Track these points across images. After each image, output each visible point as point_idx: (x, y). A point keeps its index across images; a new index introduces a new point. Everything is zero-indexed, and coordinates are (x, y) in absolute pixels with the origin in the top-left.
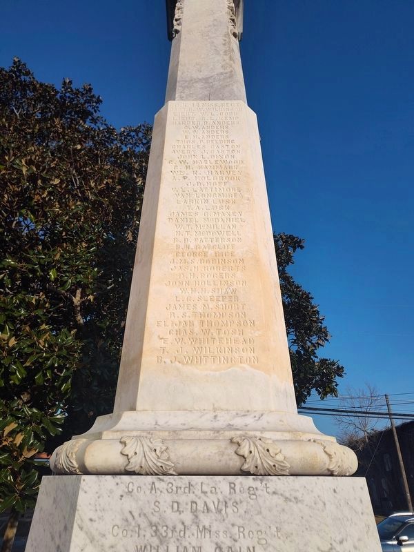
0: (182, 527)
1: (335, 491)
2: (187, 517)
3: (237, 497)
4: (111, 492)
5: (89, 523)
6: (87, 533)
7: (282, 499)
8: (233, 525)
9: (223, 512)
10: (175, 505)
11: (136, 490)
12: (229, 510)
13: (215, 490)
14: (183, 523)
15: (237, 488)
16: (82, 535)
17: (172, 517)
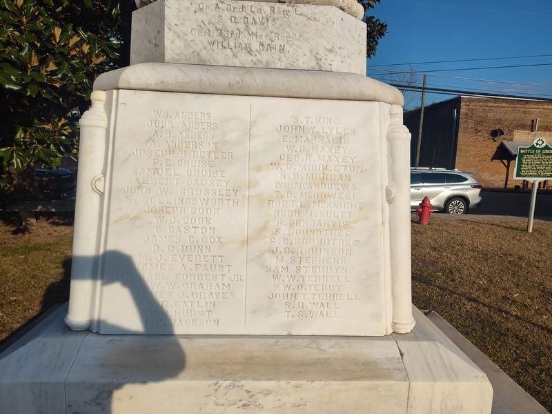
0: (238, 32)
1: (342, 19)
2: (242, 26)
3: (275, 16)
4: (188, 8)
5: (175, 27)
6: (174, 33)
7: (306, 19)
8: (271, 32)
9: (265, 24)
10: (233, 19)
11: (205, 8)
12: (270, 24)
13: (260, 11)
14: (239, 30)
15: (276, 10)
16: (171, 33)
17: (231, 26)
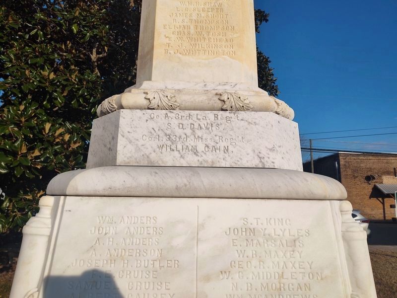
0: (185, 136)
1: (279, 122)
2: (188, 131)
3: (219, 122)
4: (140, 118)
5: (128, 134)
6: (127, 138)
7: (247, 123)
8: (216, 136)
9: (210, 129)
10: (181, 125)
11: (155, 117)
12: (214, 128)
13: (205, 118)
14: (186, 135)
15: (219, 117)
16: (124, 139)
17: (179, 132)
